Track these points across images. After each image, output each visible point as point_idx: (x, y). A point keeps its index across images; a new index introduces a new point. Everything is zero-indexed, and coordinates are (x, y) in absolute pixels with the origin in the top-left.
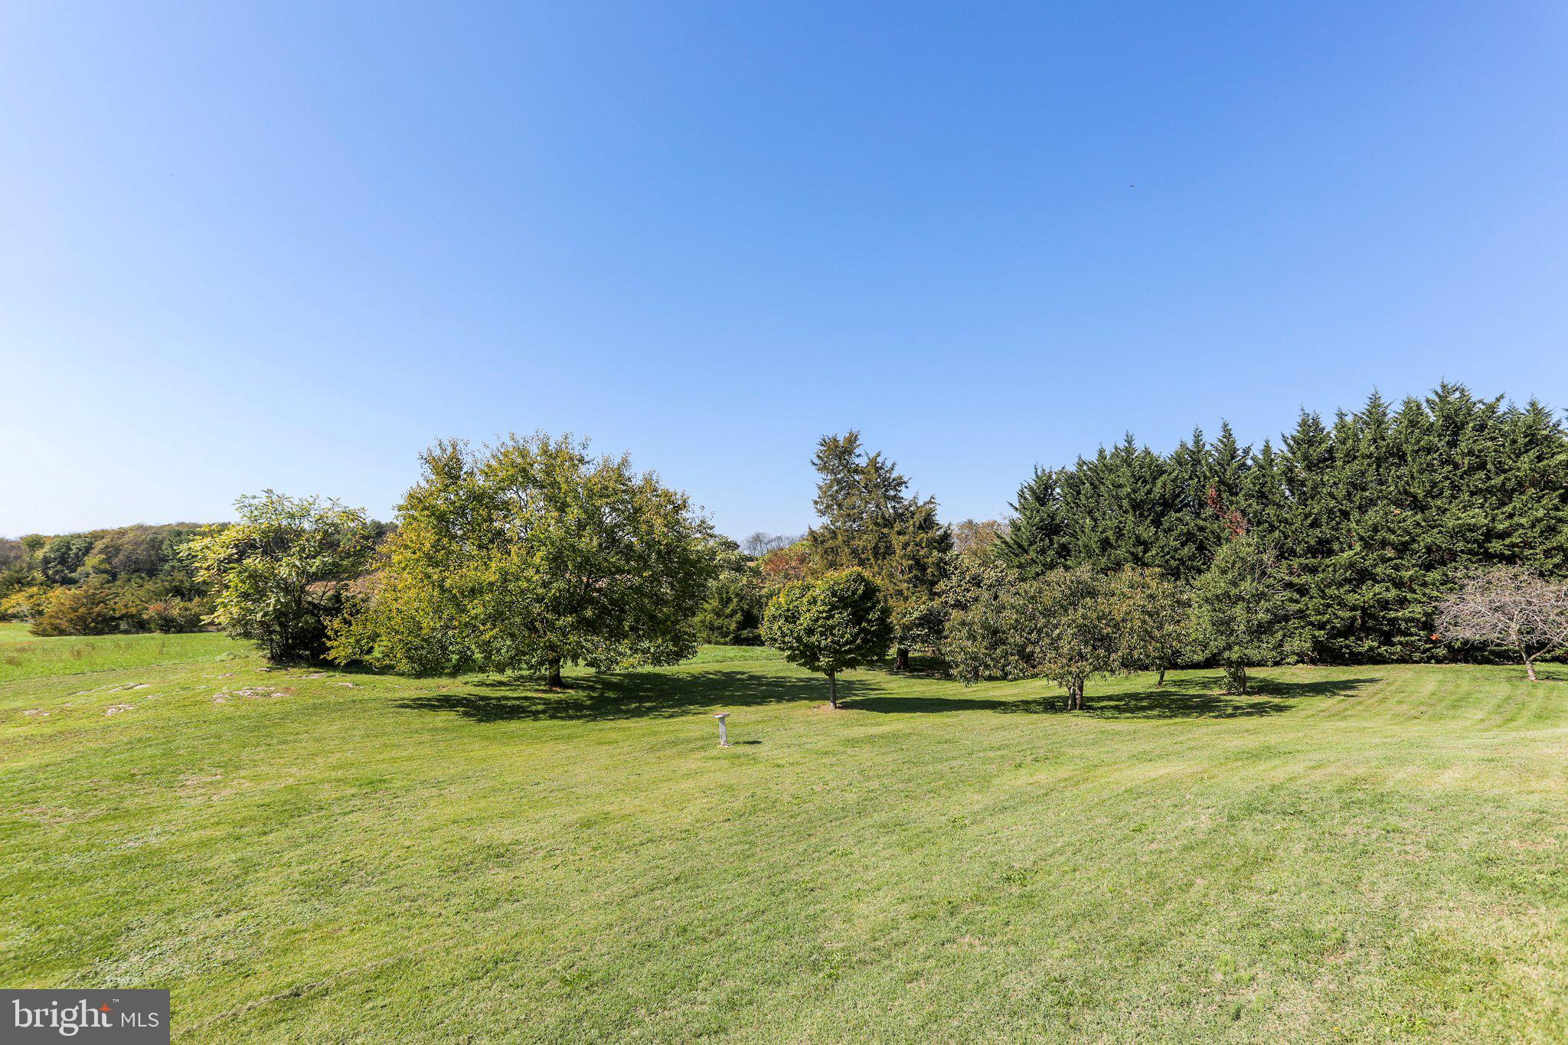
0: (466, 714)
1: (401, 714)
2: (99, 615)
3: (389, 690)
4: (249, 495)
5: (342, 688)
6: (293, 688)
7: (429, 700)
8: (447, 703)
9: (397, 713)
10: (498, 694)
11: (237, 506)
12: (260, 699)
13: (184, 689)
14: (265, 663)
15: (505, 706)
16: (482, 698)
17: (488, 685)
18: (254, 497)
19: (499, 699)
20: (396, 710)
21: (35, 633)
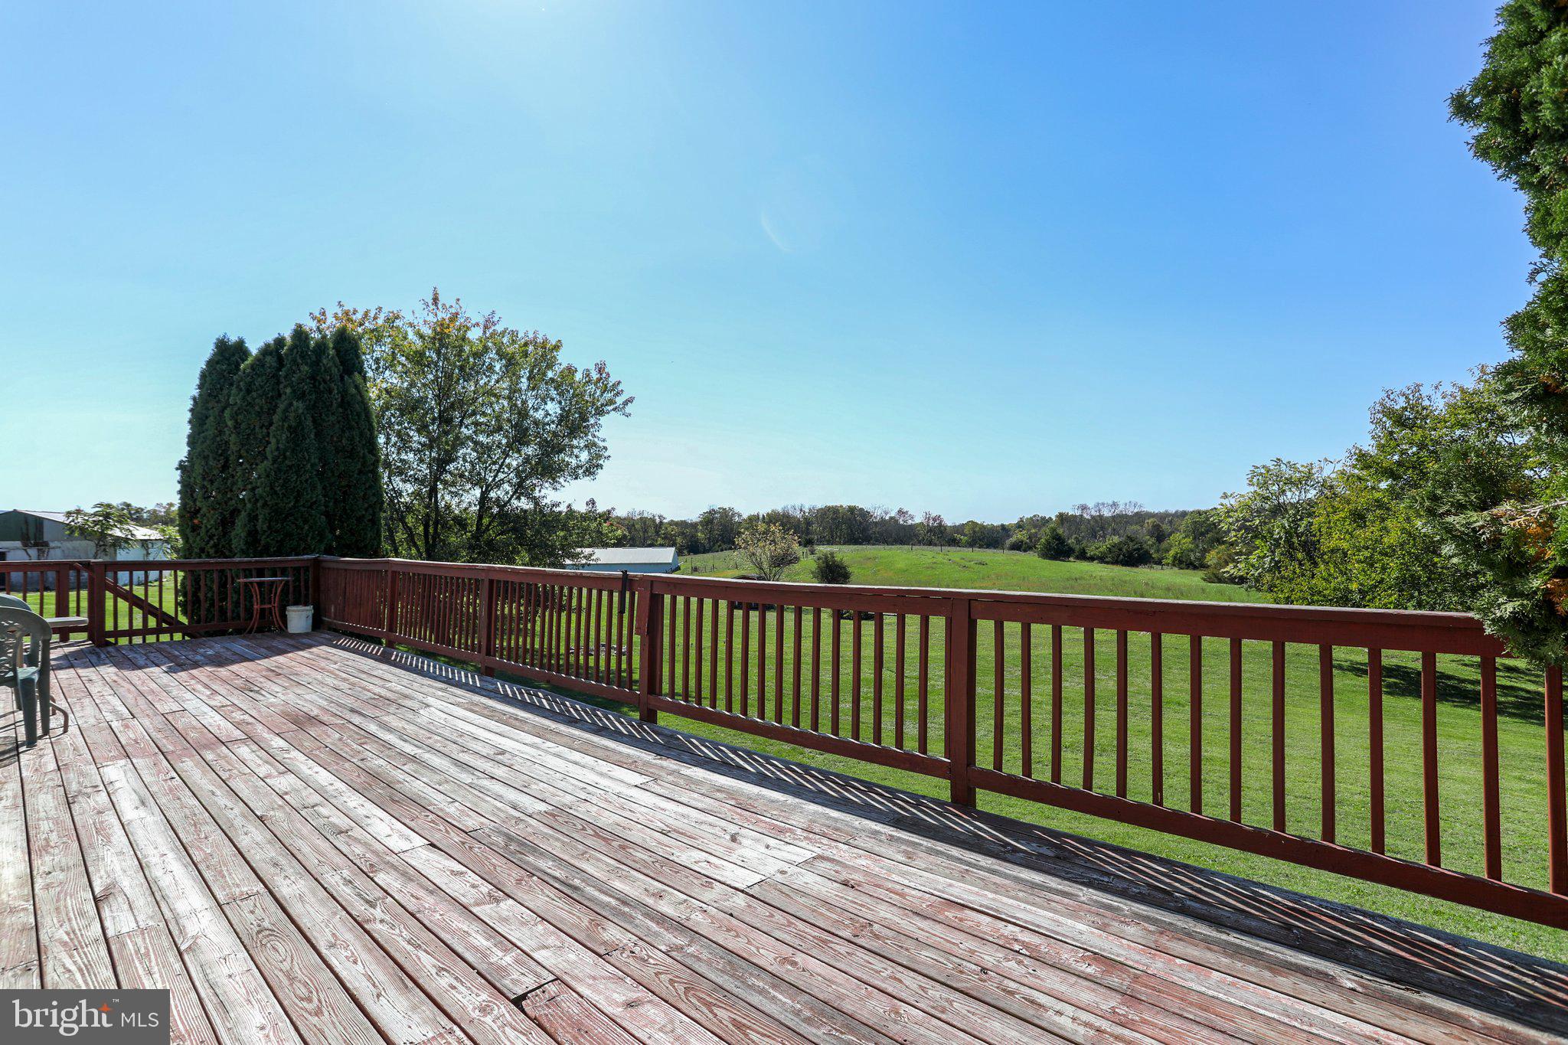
21: (1205, 580)
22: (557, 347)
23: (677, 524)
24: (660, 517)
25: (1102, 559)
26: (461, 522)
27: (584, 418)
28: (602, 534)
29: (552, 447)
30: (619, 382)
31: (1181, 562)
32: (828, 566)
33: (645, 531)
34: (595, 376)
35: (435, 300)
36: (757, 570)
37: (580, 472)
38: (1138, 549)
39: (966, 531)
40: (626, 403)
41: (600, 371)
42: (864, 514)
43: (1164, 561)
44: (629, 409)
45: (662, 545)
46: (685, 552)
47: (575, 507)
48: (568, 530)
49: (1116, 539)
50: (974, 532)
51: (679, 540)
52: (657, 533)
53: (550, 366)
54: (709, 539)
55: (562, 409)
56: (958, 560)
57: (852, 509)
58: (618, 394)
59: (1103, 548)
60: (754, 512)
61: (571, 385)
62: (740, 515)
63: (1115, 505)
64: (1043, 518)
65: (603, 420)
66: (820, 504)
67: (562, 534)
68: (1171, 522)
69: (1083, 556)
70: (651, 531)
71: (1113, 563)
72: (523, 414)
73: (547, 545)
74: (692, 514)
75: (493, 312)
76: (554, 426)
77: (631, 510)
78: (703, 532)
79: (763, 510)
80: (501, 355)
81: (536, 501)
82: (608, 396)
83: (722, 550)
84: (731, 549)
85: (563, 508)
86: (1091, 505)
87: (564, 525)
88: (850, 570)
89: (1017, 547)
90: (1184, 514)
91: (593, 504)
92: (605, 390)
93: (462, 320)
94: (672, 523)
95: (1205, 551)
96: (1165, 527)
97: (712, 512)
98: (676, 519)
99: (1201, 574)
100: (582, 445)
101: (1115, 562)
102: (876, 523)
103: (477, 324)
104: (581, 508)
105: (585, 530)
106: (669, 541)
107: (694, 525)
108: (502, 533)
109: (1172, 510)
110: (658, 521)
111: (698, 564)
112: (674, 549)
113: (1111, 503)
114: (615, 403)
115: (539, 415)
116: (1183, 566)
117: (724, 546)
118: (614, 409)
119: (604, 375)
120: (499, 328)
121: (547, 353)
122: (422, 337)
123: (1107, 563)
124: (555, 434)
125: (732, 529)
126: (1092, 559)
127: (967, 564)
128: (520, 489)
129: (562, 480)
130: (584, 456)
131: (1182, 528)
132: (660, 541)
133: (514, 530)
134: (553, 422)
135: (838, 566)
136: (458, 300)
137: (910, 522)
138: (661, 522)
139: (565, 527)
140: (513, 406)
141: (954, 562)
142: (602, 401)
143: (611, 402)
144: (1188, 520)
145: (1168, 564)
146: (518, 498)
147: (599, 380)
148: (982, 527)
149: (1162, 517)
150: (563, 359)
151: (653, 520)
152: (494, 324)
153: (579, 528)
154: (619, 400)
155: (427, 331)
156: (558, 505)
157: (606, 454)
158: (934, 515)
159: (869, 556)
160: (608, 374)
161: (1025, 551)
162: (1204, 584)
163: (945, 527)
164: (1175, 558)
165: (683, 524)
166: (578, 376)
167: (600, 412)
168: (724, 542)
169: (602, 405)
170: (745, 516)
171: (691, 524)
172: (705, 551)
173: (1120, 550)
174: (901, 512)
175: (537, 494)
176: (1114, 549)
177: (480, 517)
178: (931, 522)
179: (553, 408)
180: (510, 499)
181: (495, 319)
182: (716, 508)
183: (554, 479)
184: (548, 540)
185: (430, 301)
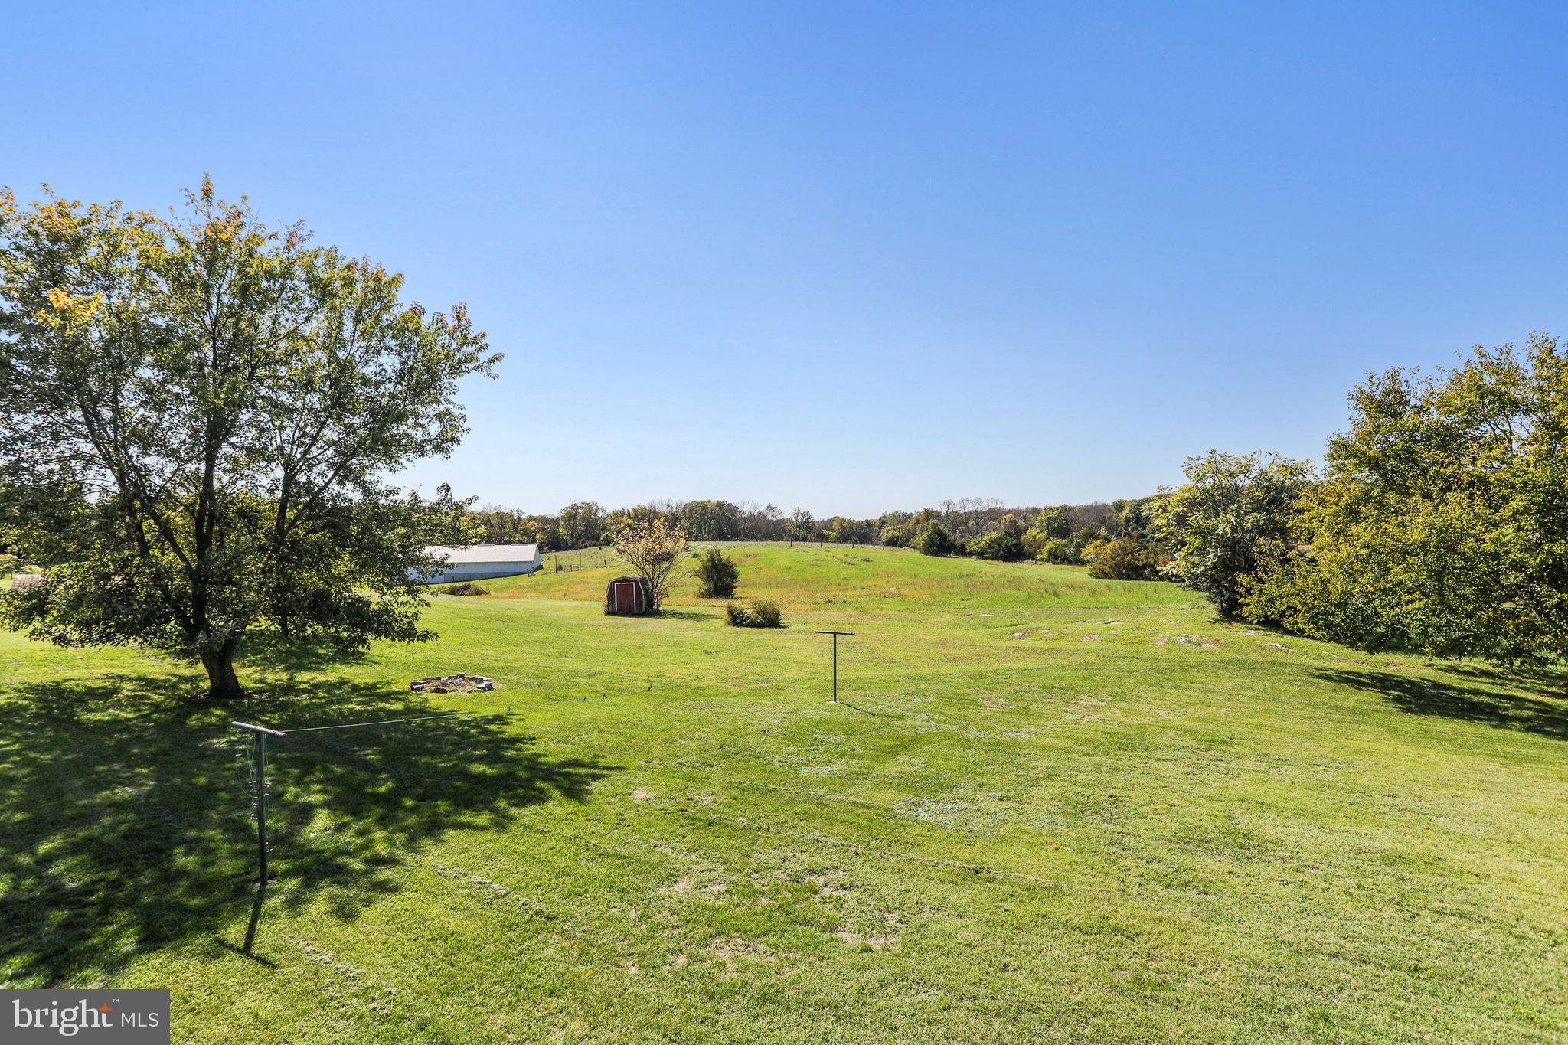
0: (1397, 700)
1: (1312, 684)
2: (1129, 563)
3: (1320, 657)
4: (1195, 456)
5: (1270, 648)
6: (1223, 641)
7: (1360, 675)
8: (1383, 683)
9: (1308, 682)
10: (1466, 685)
11: (1185, 468)
12: (1191, 647)
13: (1138, 629)
14: (1215, 615)
15: (1464, 701)
16: (1436, 685)
17: (1459, 672)
18: (1199, 459)
19: (1462, 691)
20: (1311, 679)
21: (1091, 575)
22: (395, 281)
23: (536, 519)
24: (518, 512)
25: (981, 555)
26: (250, 517)
27: (434, 378)
28: (459, 530)
29: (386, 416)
30: (484, 335)
31: (1056, 557)
32: (714, 565)
33: (502, 527)
34: (451, 323)
35: (207, 194)
36: (640, 572)
37: (428, 447)
38: (1016, 545)
39: (835, 526)
40: (492, 361)
41: (458, 317)
42: (733, 510)
43: (1040, 556)
44: (495, 368)
45: (521, 542)
46: (546, 548)
47: (421, 495)
48: (412, 526)
49: (994, 535)
50: (843, 528)
51: (539, 536)
52: (515, 529)
53: (386, 308)
54: (572, 535)
55: (403, 363)
56: (842, 556)
57: (720, 505)
58: (481, 349)
59: (983, 544)
60: (618, 507)
61: (416, 332)
62: (604, 511)
63: (978, 501)
64: (904, 514)
65: (458, 382)
66: (688, 499)
67: (401, 530)
68: (1025, 518)
69: (962, 551)
70: (509, 526)
71: (992, 559)
72: (345, 367)
73: (379, 546)
74: (554, 509)
75: (301, 222)
76: (390, 386)
77: (486, 505)
78: (565, 528)
79: (630, 505)
80: (313, 282)
81: (366, 490)
82: (467, 350)
83: (586, 547)
84: (595, 545)
85: (404, 496)
86: (956, 501)
87: (405, 519)
88: (738, 569)
89: (893, 542)
90: (1036, 511)
91: (448, 490)
92: (465, 342)
93: (252, 228)
94: (530, 518)
95: (1079, 546)
96: (1021, 523)
97: (575, 507)
98: (535, 514)
99: (1087, 569)
100: (432, 413)
101: (995, 558)
102: (745, 519)
103: (274, 236)
104: (429, 496)
105: (436, 525)
106: (529, 538)
107: (555, 521)
108: (314, 531)
109: (1023, 507)
110: (516, 516)
111: (562, 563)
112: (535, 546)
113: (974, 499)
114: (477, 360)
115: (370, 370)
116: (1058, 561)
117: (588, 543)
118: (475, 368)
119: (464, 322)
120: (309, 246)
121: (381, 289)
122: (183, 242)
123: (987, 558)
124: (393, 396)
125: (596, 525)
126: (971, 554)
127: (853, 561)
128: (343, 471)
129: (403, 460)
130: (434, 428)
131: (1038, 523)
132: (518, 537)
133: (331, 526)
134: (390, 380)
135: (725, 565)
136: (245, 198)
137: (779, 518)
138: (520, 518)
139: (406, 521)
140: (333, 359)
141: (838, 559)
142: (458, 356)
143: (470, 358)
144: (1042, 517)
145: (1042, 559)
146: (341, 483)
147: (455, 329)
148: (851, 522)
149: (1017, 513)
150: (404, 299)
151: (512, 516)
152: (303, 239)
153: (426, 523)
154: (483, 357)
155: (194, 239)
156: (396, 492)
157: (465, 426)
158: (803, 510)
159: (748, 553)
160: (469, 322)
161: (901, 546)
162: (1090, 579)
163: (814, 523)
164: (1050, 553)
165: (543, 520)
166: (426, 320)
167: (456, 371)
168: (588, 538)
169: (460, 361)
170: (609, 511)
171: (552, 520)
172: (568, 548)
173: (1000, 545)
174: (770, 508)
175: (368, 478)
176: (993, 545)
177: (283, 509)
178: (800, 517)
179: (390, 362)
180: (327, 484)
181: (304, 232)
182: (579, 503)
183: (391, 457)
184: (381, 539)
185: (199, 195)
